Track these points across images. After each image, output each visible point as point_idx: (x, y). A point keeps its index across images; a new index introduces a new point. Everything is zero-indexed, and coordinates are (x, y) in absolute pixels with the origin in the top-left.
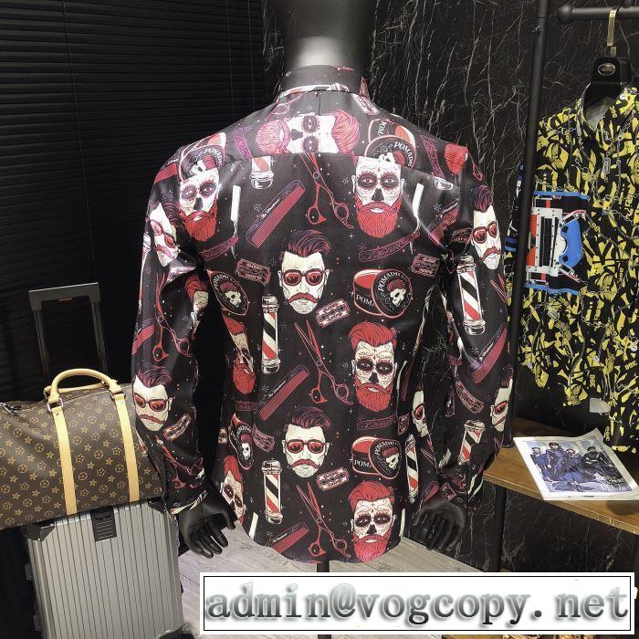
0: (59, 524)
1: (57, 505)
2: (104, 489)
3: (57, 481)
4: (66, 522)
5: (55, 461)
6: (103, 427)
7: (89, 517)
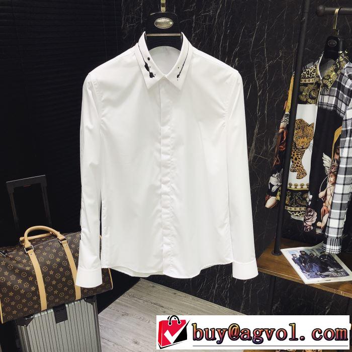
0: (36, 316)
1: (36, 306)
2: (62, 295)
3: (36, 293)
4: (39, 315)
5: (34, 282)
6: (58, 260)
7: (52, 311)
